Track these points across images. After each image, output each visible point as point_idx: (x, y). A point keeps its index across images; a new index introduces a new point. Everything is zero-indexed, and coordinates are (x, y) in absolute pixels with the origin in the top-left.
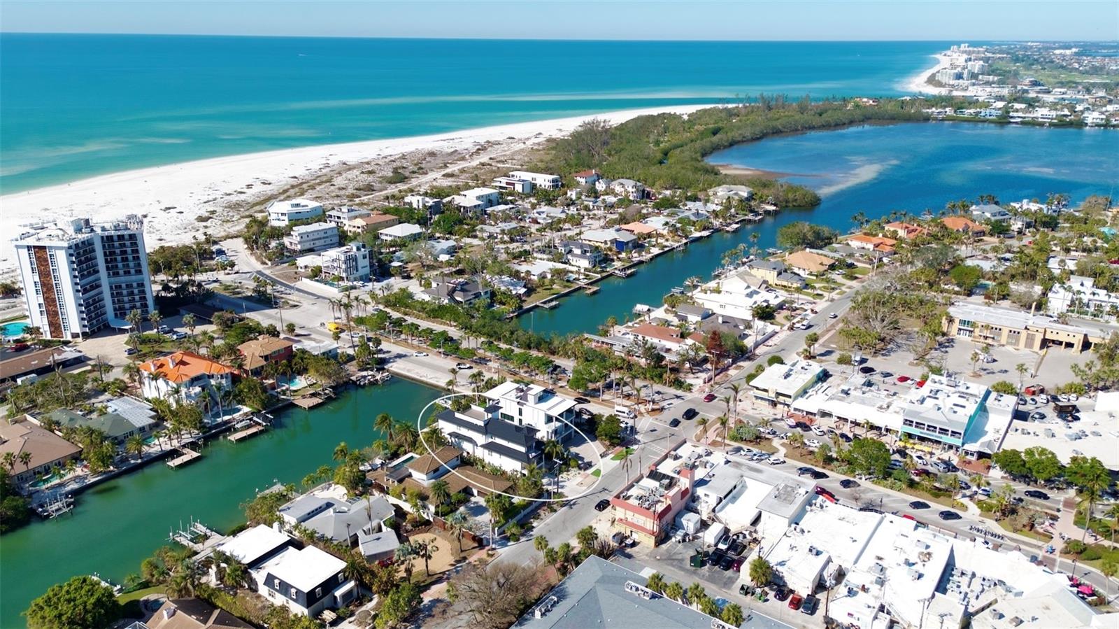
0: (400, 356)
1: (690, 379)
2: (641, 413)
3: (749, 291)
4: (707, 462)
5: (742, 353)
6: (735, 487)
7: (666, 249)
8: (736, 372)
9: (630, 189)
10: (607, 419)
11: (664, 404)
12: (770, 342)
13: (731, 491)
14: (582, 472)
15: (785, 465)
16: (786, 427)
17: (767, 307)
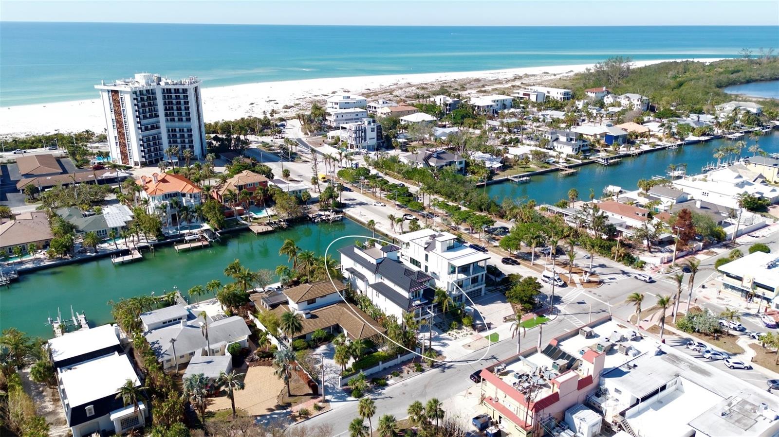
0: (361, 204)
1: (645, 257)
2: (573, 283)
3: (739, 180)
4: (630, 348)
5: (717, 239)
6: (663, 388)
7: (657, 147)
8: (706, 257)
9: (636, 102)
10: (525, 280)
11: (605, 278)
12: (757, 233)
13: (656, 392)
14: (475, 333)
15: (750, 371)
16: (763, 326)
17: (759, 199)
